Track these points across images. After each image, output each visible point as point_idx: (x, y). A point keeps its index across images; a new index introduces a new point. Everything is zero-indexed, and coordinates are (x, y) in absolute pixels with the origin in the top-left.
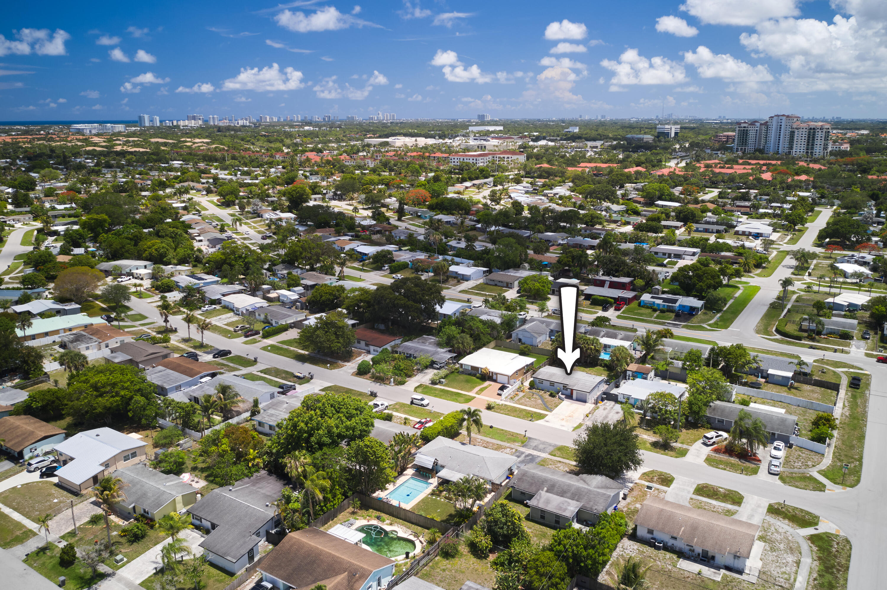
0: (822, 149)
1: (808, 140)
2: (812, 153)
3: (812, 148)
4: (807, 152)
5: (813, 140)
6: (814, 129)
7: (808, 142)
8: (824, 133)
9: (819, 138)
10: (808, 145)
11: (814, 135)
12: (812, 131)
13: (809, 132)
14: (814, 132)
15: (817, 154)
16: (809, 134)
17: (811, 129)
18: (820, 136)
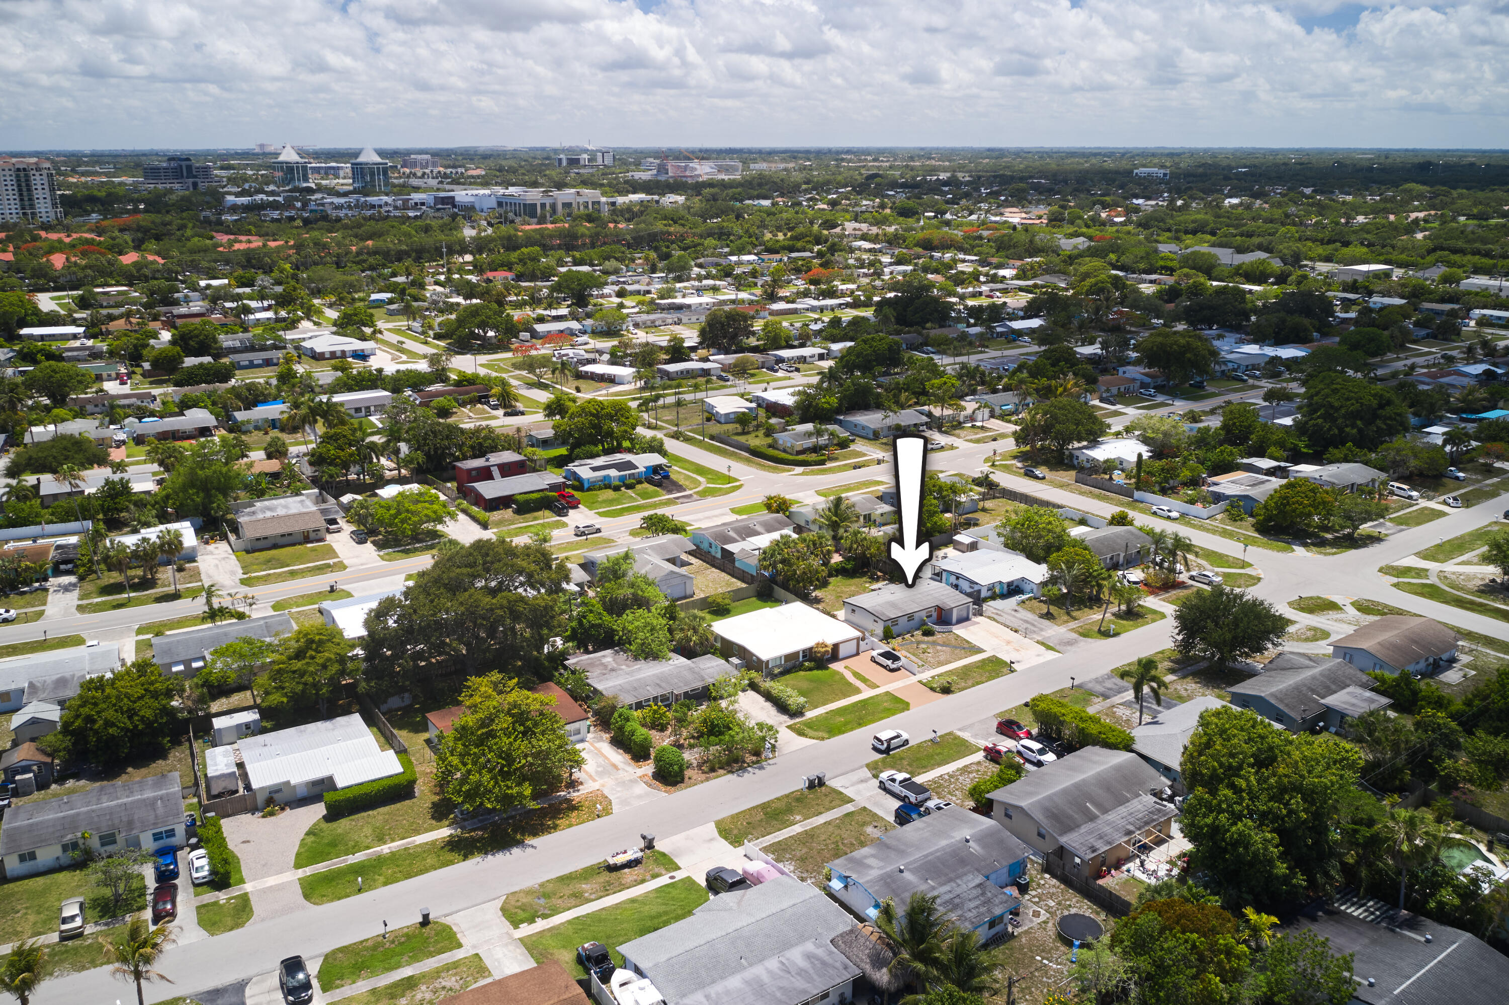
0: (49, 204)
1: (20, 190)
2: (33, 214)
3: (32, 206)
4: (24, 214)
5: (29, 190)
6: (24, 169)
7: (21, 195)
8: (45, 177)
9: (39, 187)
10: (22, 200)
11: (28, 180)
12: (22, 174)
13: (18, 176)
14: (27, 176)
15: (44, 215)
16: (18, 181)
17: (18, 170)
18: (39, 182)
